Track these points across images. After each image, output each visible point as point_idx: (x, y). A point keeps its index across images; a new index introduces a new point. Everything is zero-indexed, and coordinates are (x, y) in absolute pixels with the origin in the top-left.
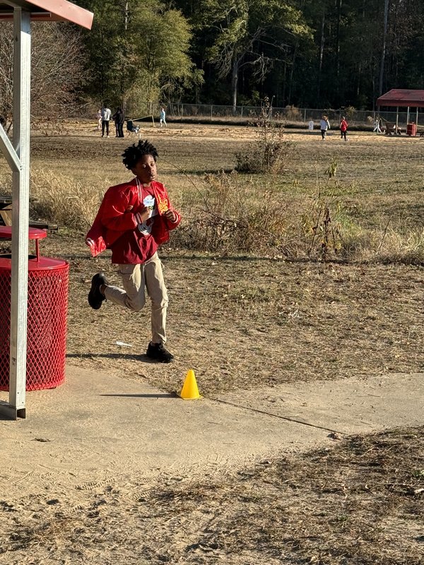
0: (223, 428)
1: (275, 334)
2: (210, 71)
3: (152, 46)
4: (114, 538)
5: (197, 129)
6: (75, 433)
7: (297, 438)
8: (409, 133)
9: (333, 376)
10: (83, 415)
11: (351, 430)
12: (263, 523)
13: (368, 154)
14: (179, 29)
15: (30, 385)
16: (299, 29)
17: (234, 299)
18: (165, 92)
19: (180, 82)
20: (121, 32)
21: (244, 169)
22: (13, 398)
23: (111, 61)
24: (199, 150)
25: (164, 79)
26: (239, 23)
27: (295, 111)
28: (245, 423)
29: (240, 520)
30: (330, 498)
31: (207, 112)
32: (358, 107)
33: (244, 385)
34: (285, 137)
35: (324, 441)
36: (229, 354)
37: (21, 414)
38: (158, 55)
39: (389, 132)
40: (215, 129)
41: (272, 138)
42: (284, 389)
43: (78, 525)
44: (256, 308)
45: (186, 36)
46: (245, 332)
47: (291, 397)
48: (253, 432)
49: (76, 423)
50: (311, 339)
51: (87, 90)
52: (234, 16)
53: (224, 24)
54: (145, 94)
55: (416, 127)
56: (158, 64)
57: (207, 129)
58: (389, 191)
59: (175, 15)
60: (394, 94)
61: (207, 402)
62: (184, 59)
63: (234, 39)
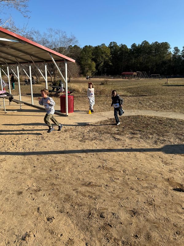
0: (94, 117)
1: (103, 105)
2: (98, 70)
3: (90, 67)
4: (78, 131)
5: (96, 79)
6: (74, 118)
7: (103, 119)
8: (126, 78)
9: (109, 111)
10: (76, 116)
11: (110, 117)
12: (97, 129)
13: (119, 81)
14: (94, 64)
15: (69, 112)
16: (111, 64)
17: (98, 101)
18: (92, 74)
19: (94, 72)
20: (86, 65)
21: (102, 84)
22: (66, 114)
23: (84, 69)
24: (96, 82)
25: (92, 72)
26: (102, 63)
27: (110, 76)
28: (97, 117)
29: (94, 128)
30: (106, 126)
31: (98, 76)
32: (119, 75)
33: (97, 112)
34: (108, 79)
35: (107, 119)
36: (96, 108)
37: (68, 116)
38: (91, 68)
39: (123, 78)
40: (99, 79)
41: (106, 80)
42: (103, 112)
43: (73, 129)
44: (101, 102)
45: (95, 65)
46: (99, 105)
47: (103, 113)
48: (98, 118)
49: (75, 117)
50: (107, 106)
51: (81, 73)
52: (102, 62)
53: (100, 63)
54: (89, 74)
55: (127, 77)
56: (91, 69)
57: (98, 79)
58: (122, 87)
59: (93, 62)
60: (124, 73)
61: (92, 114)
62: (95, 68)
63: (102, 65)
